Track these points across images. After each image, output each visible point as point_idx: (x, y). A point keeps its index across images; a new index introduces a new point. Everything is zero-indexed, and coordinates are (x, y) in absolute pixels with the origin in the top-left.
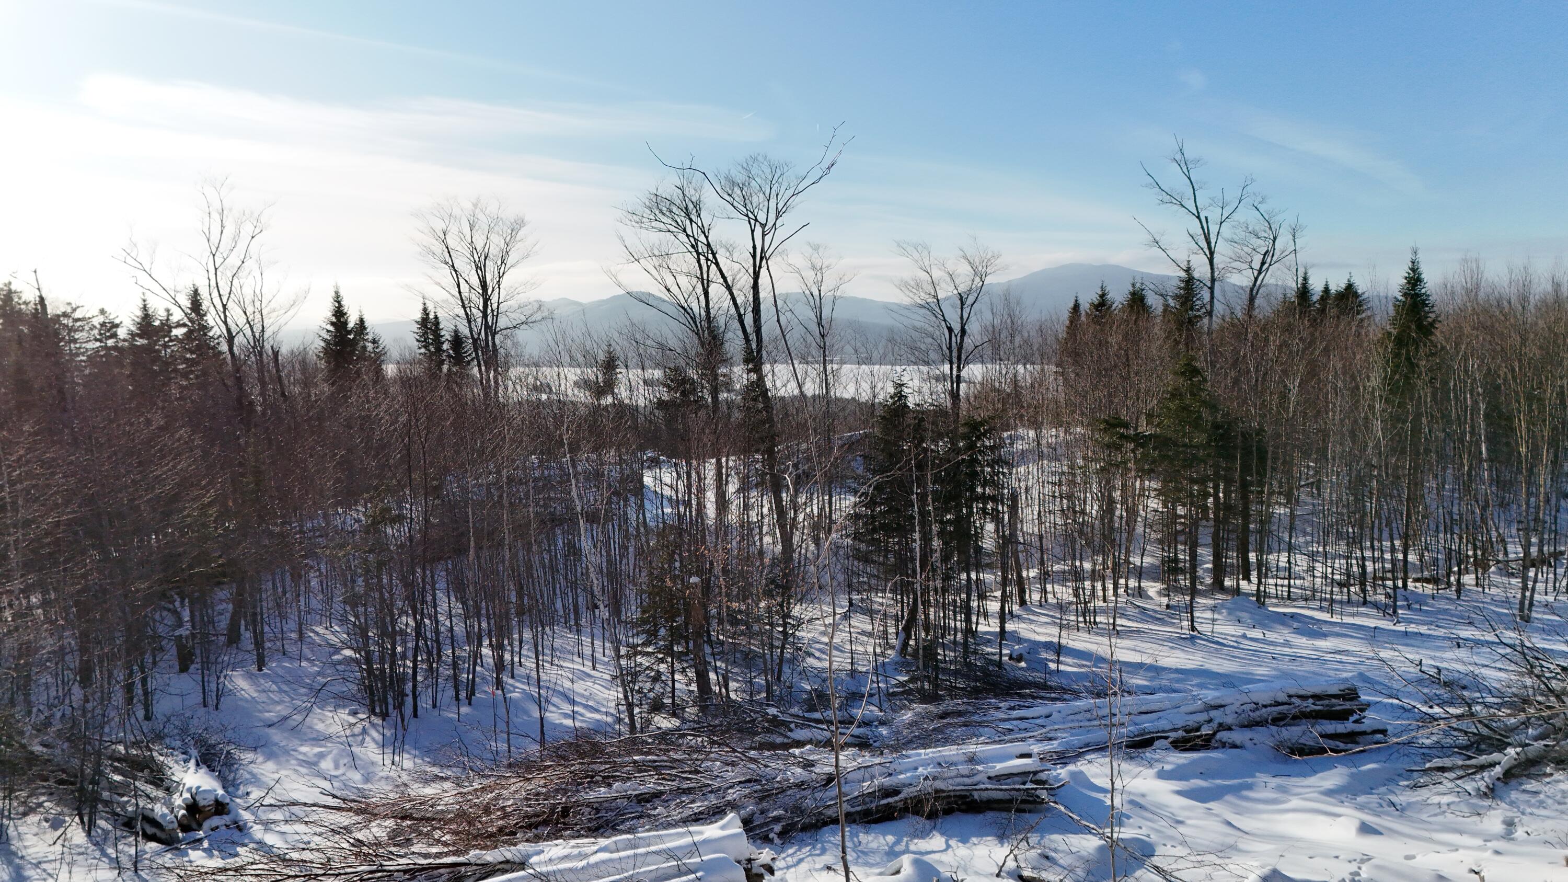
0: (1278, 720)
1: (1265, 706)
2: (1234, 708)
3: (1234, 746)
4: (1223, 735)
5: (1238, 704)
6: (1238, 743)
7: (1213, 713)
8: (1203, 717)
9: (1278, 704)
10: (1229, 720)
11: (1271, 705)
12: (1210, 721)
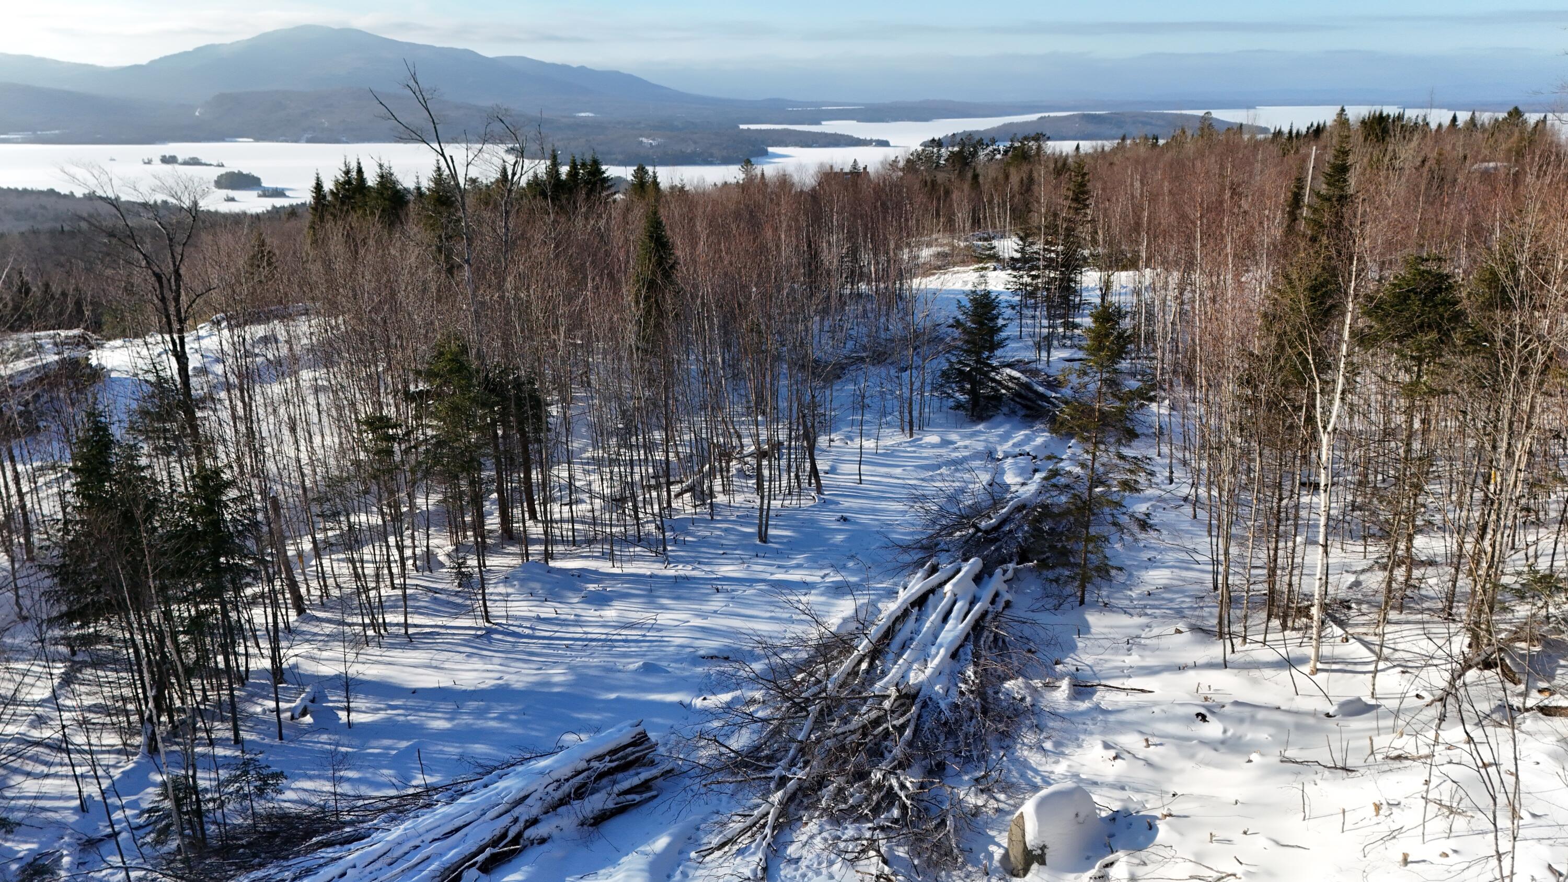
0: (580, 793)
1: (567, 780)
2: (536, 796)
3: (543, 841)
4: (532, 833)
5: (541, 789)
6: (545, 835)
7: (516, 812)
8: (506, 820)
9: (578, 773)
10: (535, 811)
11: (572, 777)
12: (516, 820)
